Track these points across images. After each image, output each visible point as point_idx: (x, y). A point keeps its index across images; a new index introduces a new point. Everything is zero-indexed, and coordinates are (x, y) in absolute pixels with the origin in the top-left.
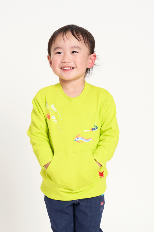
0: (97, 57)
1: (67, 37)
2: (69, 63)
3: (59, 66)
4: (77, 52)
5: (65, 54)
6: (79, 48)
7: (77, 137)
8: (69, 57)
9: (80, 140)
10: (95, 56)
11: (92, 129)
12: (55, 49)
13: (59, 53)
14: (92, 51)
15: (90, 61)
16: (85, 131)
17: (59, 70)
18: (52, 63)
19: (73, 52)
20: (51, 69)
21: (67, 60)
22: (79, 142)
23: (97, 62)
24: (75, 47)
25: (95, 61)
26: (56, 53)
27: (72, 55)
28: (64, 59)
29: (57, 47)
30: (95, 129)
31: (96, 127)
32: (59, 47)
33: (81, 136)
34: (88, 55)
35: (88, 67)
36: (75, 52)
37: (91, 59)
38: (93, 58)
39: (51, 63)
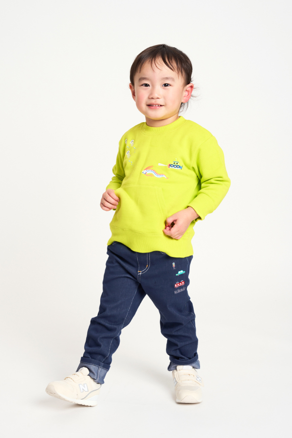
0: (194, 87)
1: (157, 65)
2: (158, 99)
3: (146, 102)
4: (170, 85)
5: (153, 86)
6: (173, 79)
7: (146, 169)
8: (159, 91)
9: (149, 172)
10: (192, 87)
11: (170, 165)
12: (141, 79)
13: (147, 85)
14: (188, 80)
15: (186, 93)
16: (160, 164)
17: (144, 106)
18: (136, 94)
19: (166, 85)
20: (134, 103)
21: (156, 95)
22: (147, 175)
23: (194, 93)
24: (167, 78)
25: (191, 92)
26: (142, 85)
27: (163, 88)
28: (151, 94)
29: (143, 76)
30: (174, 166)
31: (176, 164)
32: (146, 77)
33: (152, 168)
34: (184, 87)
35: (183, 101)
36: (168, 84)
37: (186, 90)
38: (189, 89)
39: (134, 94)
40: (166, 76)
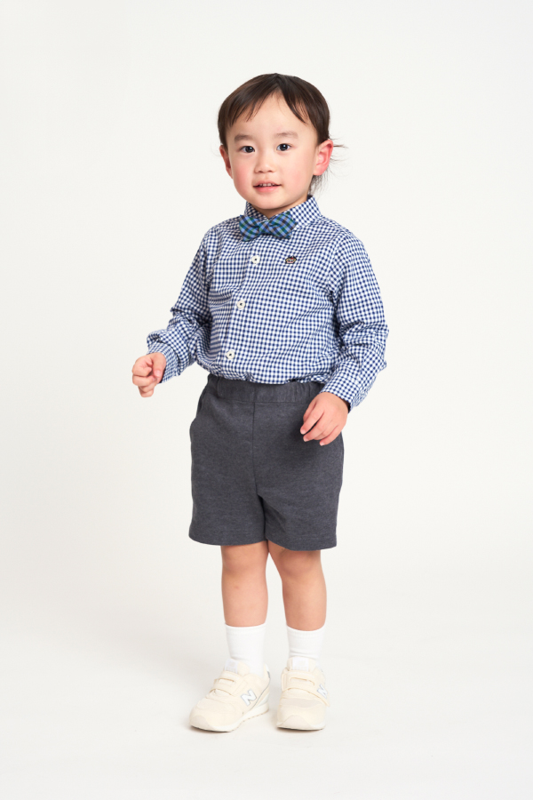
40: (282, 131)
